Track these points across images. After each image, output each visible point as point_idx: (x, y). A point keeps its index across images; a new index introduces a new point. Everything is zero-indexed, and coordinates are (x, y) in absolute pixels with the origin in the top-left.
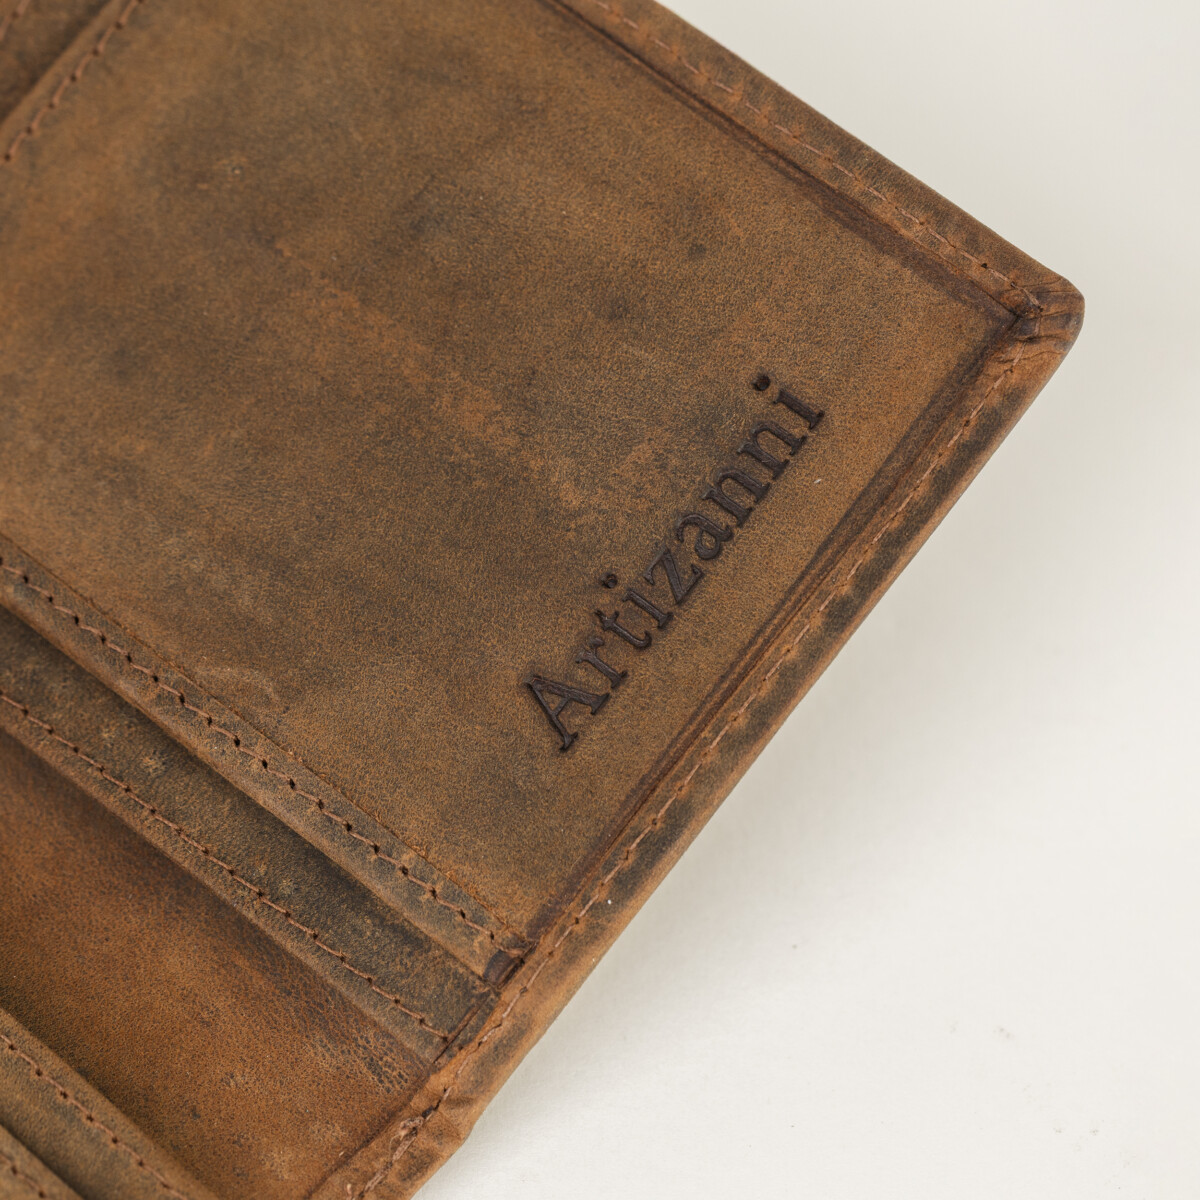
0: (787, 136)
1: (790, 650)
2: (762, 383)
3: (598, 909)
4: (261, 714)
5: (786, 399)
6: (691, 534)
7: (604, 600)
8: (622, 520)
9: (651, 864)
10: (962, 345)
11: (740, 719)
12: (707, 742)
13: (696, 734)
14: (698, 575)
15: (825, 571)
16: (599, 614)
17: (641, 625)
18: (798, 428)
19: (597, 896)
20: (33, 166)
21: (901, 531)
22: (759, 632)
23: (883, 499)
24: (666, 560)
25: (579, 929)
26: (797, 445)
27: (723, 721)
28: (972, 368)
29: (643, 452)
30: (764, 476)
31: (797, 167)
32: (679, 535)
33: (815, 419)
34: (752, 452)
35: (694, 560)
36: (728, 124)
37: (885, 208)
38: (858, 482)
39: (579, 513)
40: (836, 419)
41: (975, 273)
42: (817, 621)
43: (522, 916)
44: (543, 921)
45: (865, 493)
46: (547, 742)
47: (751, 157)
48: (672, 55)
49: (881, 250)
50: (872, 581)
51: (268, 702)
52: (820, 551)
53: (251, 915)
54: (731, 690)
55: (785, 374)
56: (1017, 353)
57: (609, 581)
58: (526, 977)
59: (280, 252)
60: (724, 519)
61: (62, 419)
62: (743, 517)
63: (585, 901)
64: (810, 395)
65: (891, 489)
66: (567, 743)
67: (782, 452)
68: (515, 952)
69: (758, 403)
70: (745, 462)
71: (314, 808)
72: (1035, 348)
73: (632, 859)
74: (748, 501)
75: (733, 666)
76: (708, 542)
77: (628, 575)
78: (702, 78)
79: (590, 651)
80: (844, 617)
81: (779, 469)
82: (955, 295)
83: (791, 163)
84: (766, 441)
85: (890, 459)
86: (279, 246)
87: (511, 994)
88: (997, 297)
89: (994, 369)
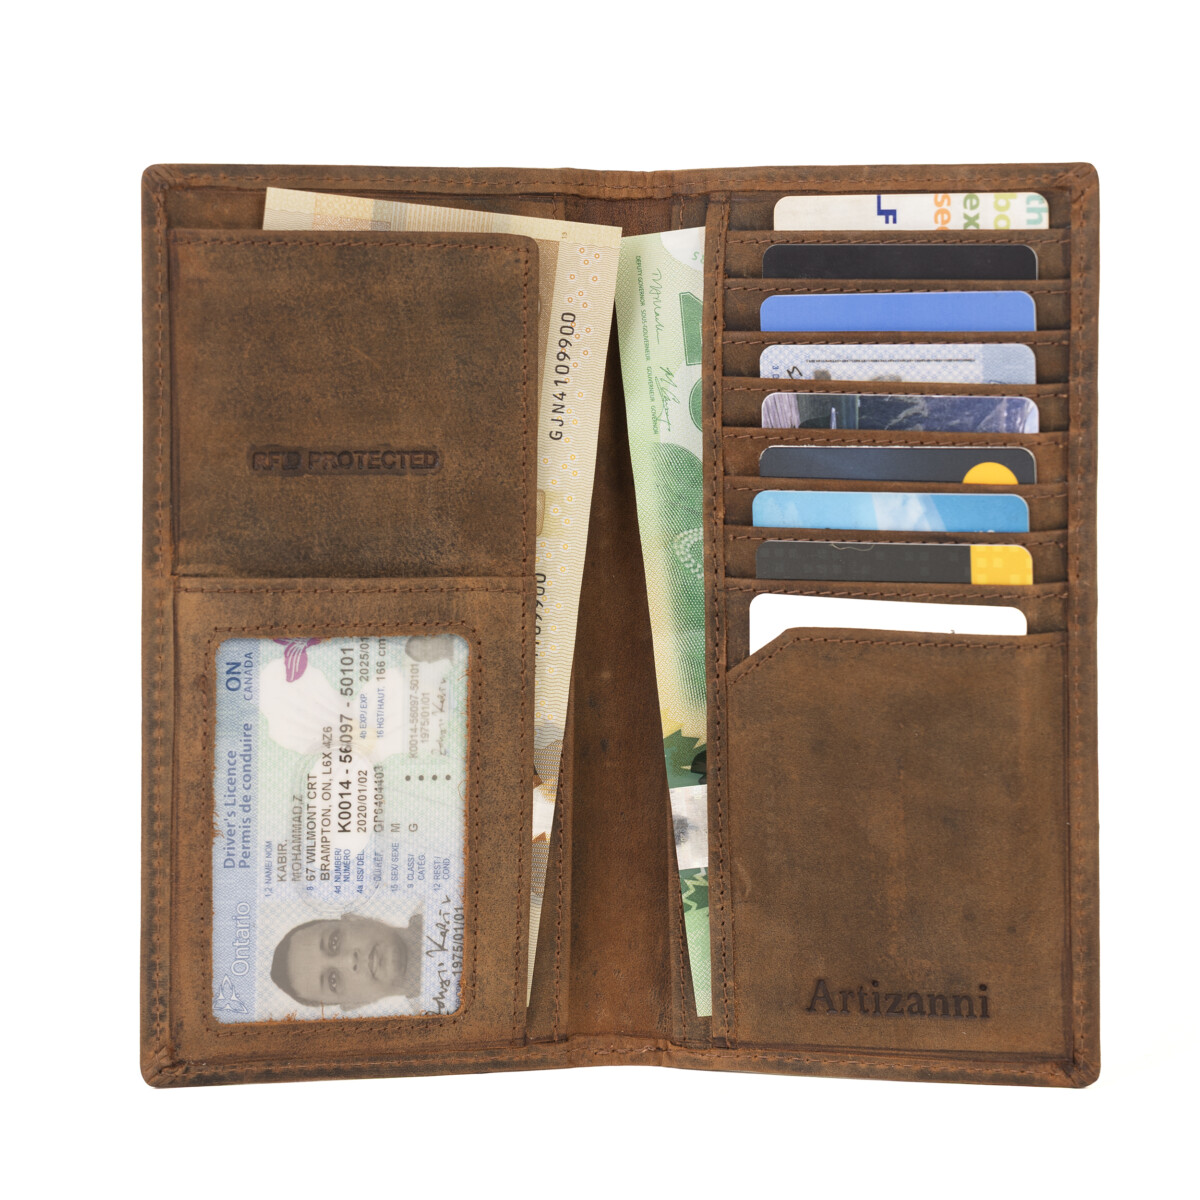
0: (1078, 932)
2: (983, 987)
3: (765, 1061)
4: (738, 894)
5: (985, 1000)
6: (913, 1001)
7: (868, 988)
8: (898, 973)
10: (1049, 1049)
12: (848, 1059)
13: (848, 1052)
14: (902, 1012)
15: (936, 1057)
16: (862, 988)
17: (869, 1005)
18: (977, 1011)
19: (769, 1057)
20: (861, 654)
21: (969, 1075)
22: (898, 1048)
23: (976, 1060)
24: (898, 997)
25: (754, 1060)
26: (971, 1014)
27: (859, 1059)
28: (1043, 1058)
29: (926, 964)
30: (952, 1012)
31: (1070, 941)
32: (910, 996)
33: (985, 1014)
34: (958, 999)
35: (906, 1009)
36: (1068, 902)
37: (1078, 987)
38: (974, 1047)
39: (890, 957)
40: (990, 1024)
41: (1078, 1035)
42: (917, 1068)
43: (743, 1037)
44: (747, 1045)
45: (974, 1052)
46: (805, 1003)
47: (1062, 920)
48: (1078, 862)
49: (1062, 995)
51: (743, 893)
52: (941, 1050)
53: (672, 941)
54: (872, 1054)
55: (992, 994)
57: (875, 983)
58: (724, 1053)
59: (900, 774)
60: (927, 1009)
61: (782, 739)
62: (933, 1012)
63: (764, 1054)
64: (992, 1008)
65: (981, 1061)
66: (810, 1009)
67: (965, 1012)
68: (728, 1044)
69: (975, 992)
70: (951, 1001)
71: (721, 938)
73: (789, 1061)
74: (939, 1012)
75: (880, 1049)
76: (915, 1009)
77: (883, 989)
79: (846, 993)
81: (958, 1014)
82: (1065, 1033)
83: (1070, 937)
84: (964, 1004)
85: (990, 1052)
86: (902, 772)
87: (715, 1052)
88: (1075, 1050)
89: (1048, 1068)
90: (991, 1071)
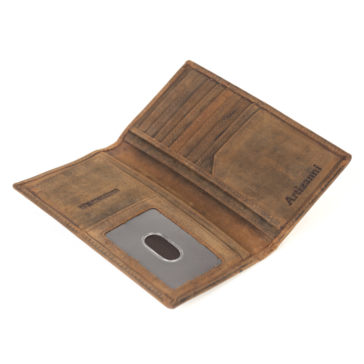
0: (319, 140)
1: (317, 193)
2: (315, 166)
3: (293, 222)
4: (255, 202)
5: (317, 167)
6: (306, 182)
7: (295, 189)
8: (298, 180)
9: (300, 217)
10: (338, 161)
11: (311, 201)
12: (307, 204)
13: (305, 203)
14: (306, 186)
15: (321, 185)
16: (295, 191)
17: (300, 192)
18: (319, 170)
19: (293, 220)
20: (231, 145)
21: (330, 181)
22: (313, 192)
23: (328, 177)
24: (303, 185)
25: (291, 224)
26: (318, 172)
27: (309, 201)
29: (300, 173)
30: (314, 175)
31: (320, 143)
32: (304, 182)
33: (320, 169)
34: (313, 173)
35: (306, 184)
36: (312, 139)
37: (329, 147)
38: (325, 176)
39: (293, 180)
40: (323, 169)
41: (339, 153)
42: (320, 190)
43: (285, 223)
44: (287, 223)
45: (326, 177)
46: (288, 204)
47: (314, 142)
48: (306, 132)
49: (329, 151)
50: (327, 186)
51: (256, 200)
52: (321, 183)
53: (253, 224)
54: (310, 198)
55: (317, 164)
56: (344, 161)
57: (296, 187)
58: (285, 229)
59: (259, 153)
60: (310, 180)
61: (233, 172)
62: (312, 180)
64: (320, 167)
66: (290, 204)
67: (316, 173)
68: (283, 226)
69: (314, 168)
70: (312, 174)
71: (261, 211)
72: (346, 161)
73: (297, 216)
74: (312, 178)
75: (310, 196)
76: (308, 183)
77: (298, 186)
78: (309, 134)
79: (294, 195)
80: (323, 190)
81: (316, 175)
82: (337, 156)
83: (319, 143)
84: (315, 172)
85: (329, 173)
86: (259, 152)
87: (283, 231)
88: (342, 156)
89: (341, 163)
90: (333, 176)
